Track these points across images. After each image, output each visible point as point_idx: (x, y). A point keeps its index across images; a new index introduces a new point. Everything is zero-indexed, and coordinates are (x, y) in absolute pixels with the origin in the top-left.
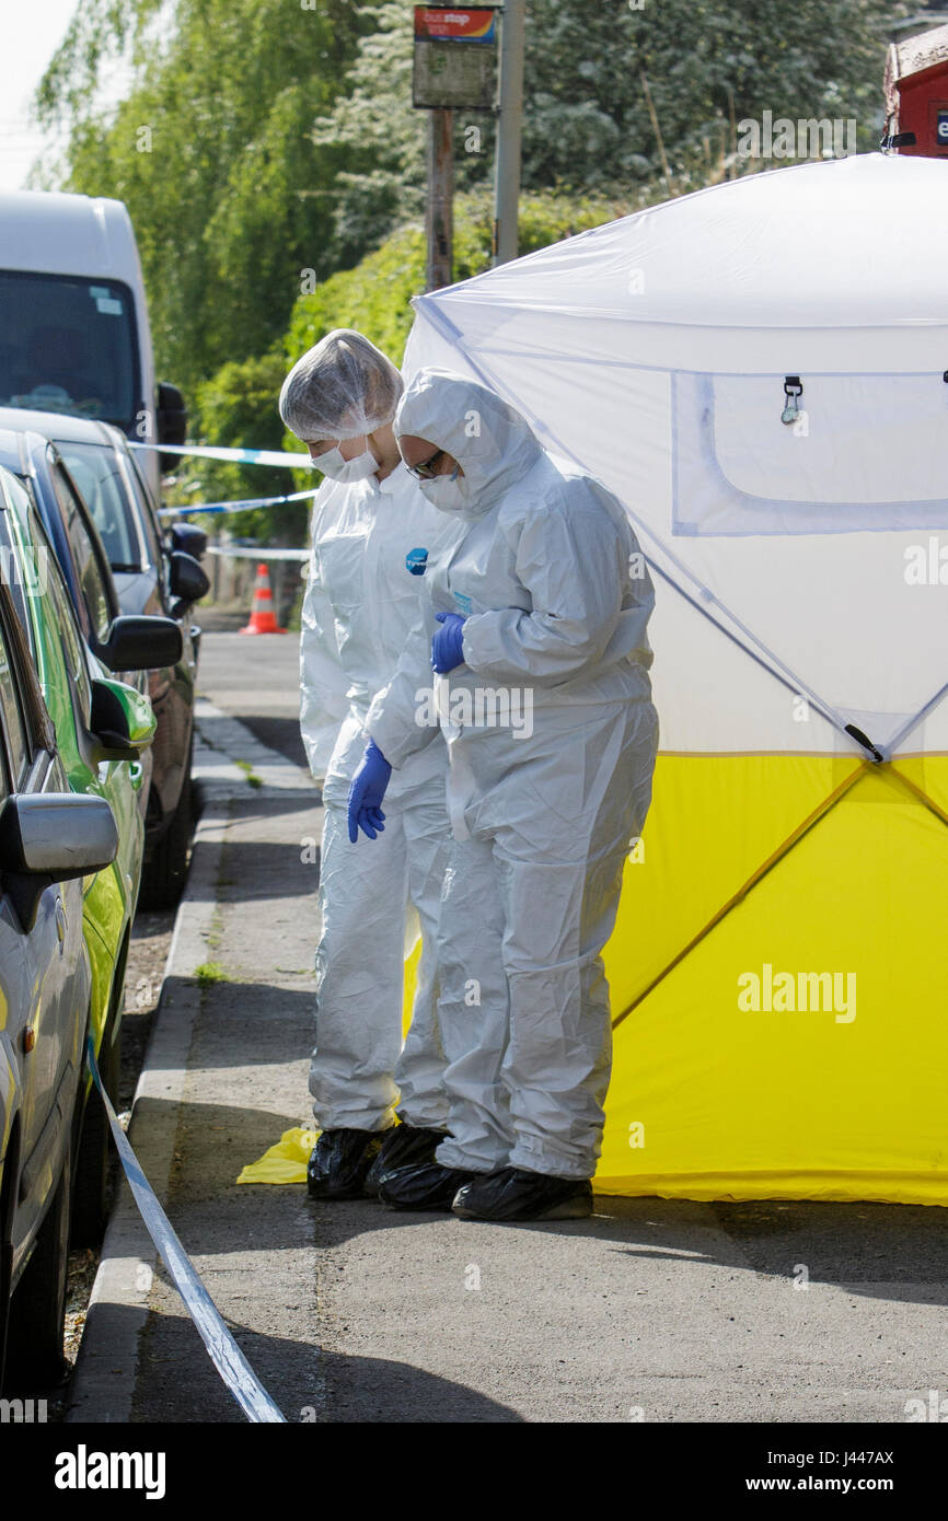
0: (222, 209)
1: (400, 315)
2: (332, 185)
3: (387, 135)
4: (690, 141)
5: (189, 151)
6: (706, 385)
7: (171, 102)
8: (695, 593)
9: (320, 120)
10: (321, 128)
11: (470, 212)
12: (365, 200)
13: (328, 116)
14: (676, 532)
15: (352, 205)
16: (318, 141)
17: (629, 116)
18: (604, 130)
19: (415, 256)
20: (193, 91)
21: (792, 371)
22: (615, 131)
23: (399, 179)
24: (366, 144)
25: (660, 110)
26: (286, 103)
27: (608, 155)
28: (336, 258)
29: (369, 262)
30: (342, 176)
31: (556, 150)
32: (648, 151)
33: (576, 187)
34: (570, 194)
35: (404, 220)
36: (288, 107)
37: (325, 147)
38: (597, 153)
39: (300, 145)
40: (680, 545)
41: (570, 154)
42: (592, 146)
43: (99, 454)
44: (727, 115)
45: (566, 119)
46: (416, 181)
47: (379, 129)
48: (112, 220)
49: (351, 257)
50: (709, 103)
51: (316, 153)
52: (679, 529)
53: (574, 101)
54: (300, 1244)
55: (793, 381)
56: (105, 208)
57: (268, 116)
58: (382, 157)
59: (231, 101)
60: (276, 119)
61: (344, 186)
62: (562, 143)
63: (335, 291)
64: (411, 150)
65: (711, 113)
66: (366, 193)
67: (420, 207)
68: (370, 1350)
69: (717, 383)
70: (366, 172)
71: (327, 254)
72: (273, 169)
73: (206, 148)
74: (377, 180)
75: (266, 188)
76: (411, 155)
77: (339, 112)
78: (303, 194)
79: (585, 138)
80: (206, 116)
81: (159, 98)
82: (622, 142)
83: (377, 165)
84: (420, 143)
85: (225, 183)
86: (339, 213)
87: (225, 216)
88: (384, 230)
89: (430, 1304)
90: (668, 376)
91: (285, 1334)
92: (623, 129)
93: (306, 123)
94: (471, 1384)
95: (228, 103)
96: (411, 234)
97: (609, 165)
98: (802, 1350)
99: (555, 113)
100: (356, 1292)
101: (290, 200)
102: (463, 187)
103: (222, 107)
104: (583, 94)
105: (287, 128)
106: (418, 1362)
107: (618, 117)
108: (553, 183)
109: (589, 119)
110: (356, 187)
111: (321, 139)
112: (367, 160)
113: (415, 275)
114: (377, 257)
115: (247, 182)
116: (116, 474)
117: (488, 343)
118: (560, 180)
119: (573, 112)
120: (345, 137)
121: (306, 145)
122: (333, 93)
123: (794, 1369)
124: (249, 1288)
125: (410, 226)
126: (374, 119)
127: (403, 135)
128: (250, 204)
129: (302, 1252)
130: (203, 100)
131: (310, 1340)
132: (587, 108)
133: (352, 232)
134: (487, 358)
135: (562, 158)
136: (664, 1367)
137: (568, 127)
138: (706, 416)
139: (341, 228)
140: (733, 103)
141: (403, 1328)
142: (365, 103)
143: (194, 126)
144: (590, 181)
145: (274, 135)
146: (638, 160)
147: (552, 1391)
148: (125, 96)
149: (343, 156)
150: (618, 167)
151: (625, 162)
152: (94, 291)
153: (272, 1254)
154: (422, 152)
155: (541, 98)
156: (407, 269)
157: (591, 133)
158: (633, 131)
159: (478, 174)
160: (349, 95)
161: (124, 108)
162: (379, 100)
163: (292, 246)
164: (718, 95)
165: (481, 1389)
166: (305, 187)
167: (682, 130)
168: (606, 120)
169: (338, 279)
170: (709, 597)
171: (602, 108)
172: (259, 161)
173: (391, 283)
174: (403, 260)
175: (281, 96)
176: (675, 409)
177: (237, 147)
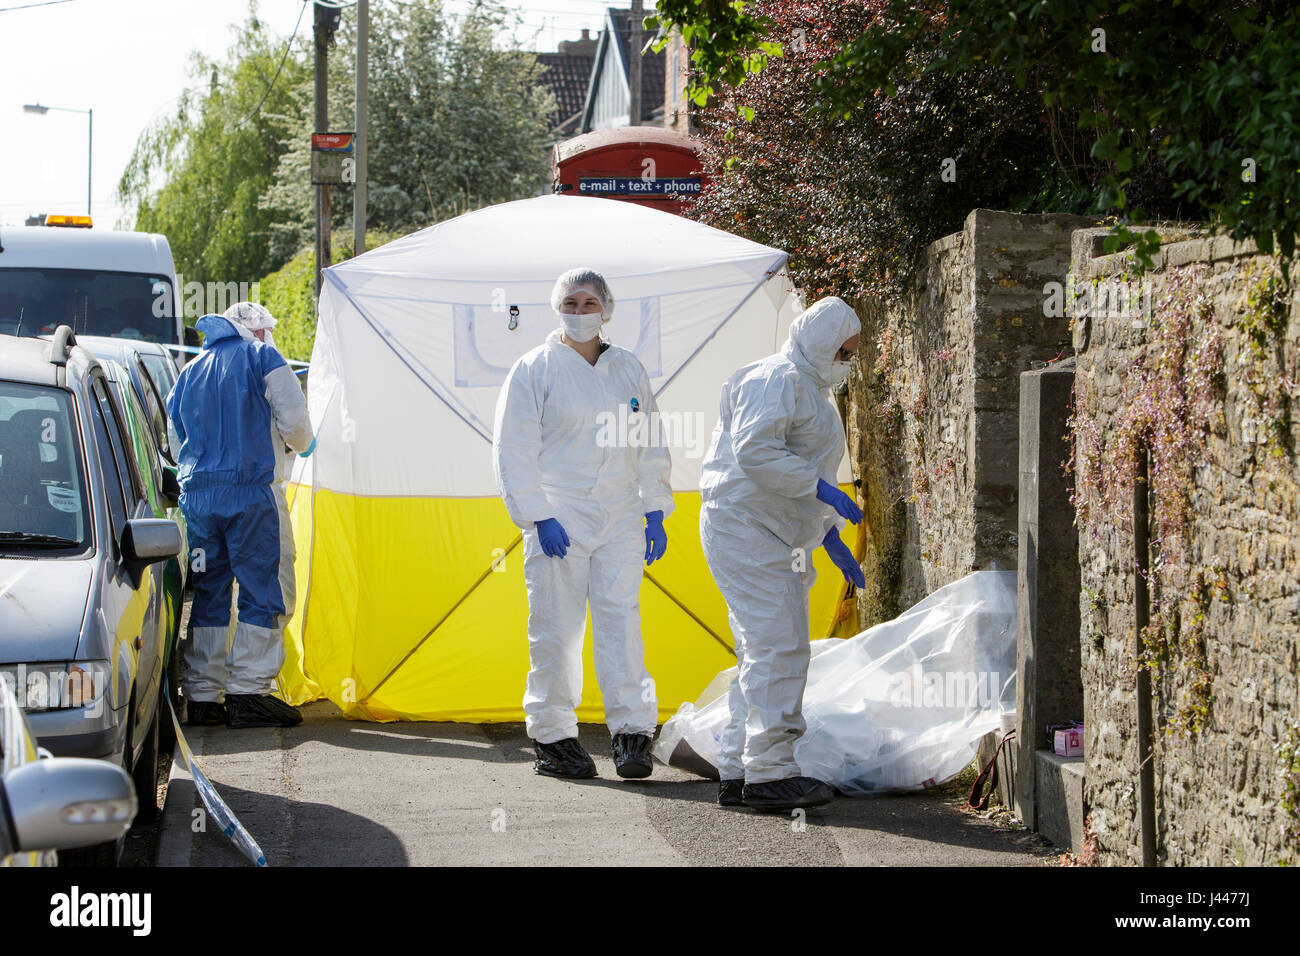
0: (212, 242)
1: (303, 293)
2: (268, 229)
3: (294, 204)
4: (446, 203)
5: (195, 215)
6: (470, 311)
7: (185, 189)
8: (466, 416)
9: (260, 197)
10: (262, 201)
11: (338, 239)
12: (284, 236)
13: (265, 195)
14: (456, 385)
15: (277, 238)
16: (260, 208)
17: (415, 192)
18: (403, 200)
19: (310, 263)
20: (196, 183)
21: (514, 303)
22: (409, 200)
23: (300, 226)
24: (283, 208)
25: (432, 189)
26: (243, 188)
27: (406, 212)
28: (269, 266)
29: (286, 267)
30: (272, 225)
31: (379, 209)
32: (425, 209)
33: (390, 228)
34: (388, 231)
35: (303, 246)
36: (244, 191)
37: (263, 210)
38: (399, 210)
39: (251, 211)
40: (459, 392)
41: (386, 212)
42: (397, 207)
43: (158, 359)
44: (465, 191)
45: (384, 194)
46: (309, 227)
47: (290, 201)
48: (160, 245)
49: (277, 266)
50: (455, 185)
51: (258, 214)
52: (458, 384)
53: (388, 185)
54: (274, 748)
55: (514, 308)
56: (157, 239)
57: (234, 195)
58: (291, 215)
59: (213, 188)
60: (238, 196)
61: (272, 229)
62: (382, 206)
63: (269, 283)
64: (306, 211)
65: (457, 190)
66: (284, 233)
67: (311, 239)
68: (312, 799)
69: (476, 309)
70: (285, 223)
71: (265, 262)
72: (236, 221)
73: (205, 213)
74: (289, 226)
75: (234, 231)
76: (306, 214)
77: (270, 193)
78: (253, 234)
79: (393, 204)
80: (203, 196)
81: (179, 187)
82: (413, 205)
83: (289, 219)
84: (310, 208)
85: (213, 229)
86: (271, 243)
87: (214, 246)
88: (294, 252)
89: (341, 776)
90: (451, 307)
91: (269, 793)
92: (413, 199)
93: (254, 198)
94: (364, 815)
95: (214, 189)
96: (308, 251)
97: (406, 217)
98: (531, 795)
99: (378, 191)
100: (304, 771)
101: (246, 237)
102: (334, 228)
103: (211, 192)
104: (392, 181)
105: (244, 202)
106: (336, 804)
107: (410, 192)
108: (378, 226)
109: (395, 194)
110: (278, 230)
111: (262, 206)
112: (284, 216)
113: (310, 273)
114: (291, 265)
115: (224, 229)
116: (167, 369)
117: (360, 291)
118: (382, 224)
119: (387, 190)
120: (273, 205)
121: (254, 210)
122: (266, 184)
123: (527, 804)
124: (250, 770)
125: (306, 249)
126: (287, 196)
127: (302, 203)
128: (226, 240)
129: (275, 752)
130: (202, 188)
131: (282, 795)
132: (394, 188)
133: (277, 253)
134: (360, 299)
135: (382, 214)
136: (461, 805)
137: (384, 198)
138: (471, 326)
139: (272, 251)
140: (468, 185)
141: (328, 789)
142: (282, 188)
143: (197, 200)
144: (396, 224)
145: (237, 205)
146: (421, 214)
147: (405, 817)
148: (162, 188)
149: (272, 215)
150: (410, 218)
151: (414, 215)
152: (152, 280)
153: (260, 753)
154: (311, 212)
155: (372, 184)
156: (306, 270)
157: (396, 201)
158: (418, 199)
159: (340, 223)
160: (275, 185)
161: (160, 193)
162: (288, 187)
163: (247, 261)
164: (460, 182)
165: (369, 817)
166: (254, 230)
167: (442, 199)
168: (404, 194)
169: (271, 276)
170: (473, 417)
171: (402, 188)
172: (230, 218)
173: (297, 277)
174: (304, 265)
175: (240, 186)
176: (455, 324)
177: (219, 212)
